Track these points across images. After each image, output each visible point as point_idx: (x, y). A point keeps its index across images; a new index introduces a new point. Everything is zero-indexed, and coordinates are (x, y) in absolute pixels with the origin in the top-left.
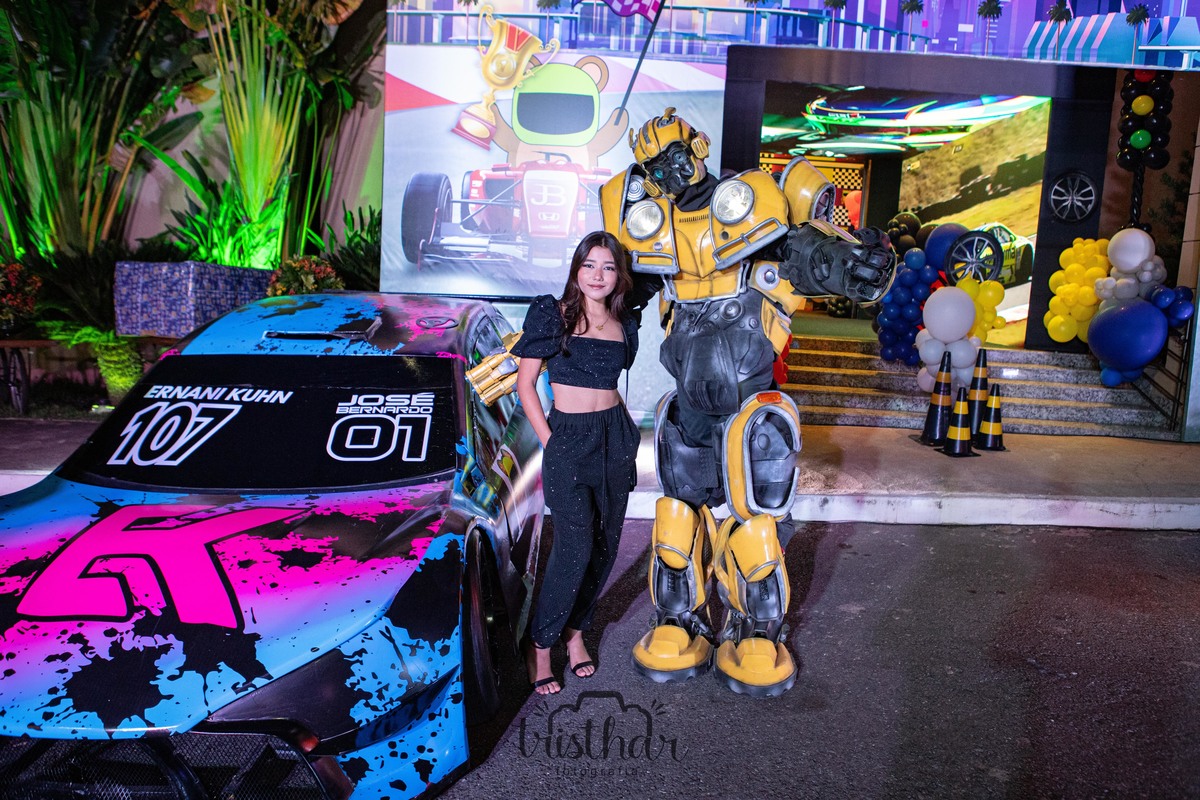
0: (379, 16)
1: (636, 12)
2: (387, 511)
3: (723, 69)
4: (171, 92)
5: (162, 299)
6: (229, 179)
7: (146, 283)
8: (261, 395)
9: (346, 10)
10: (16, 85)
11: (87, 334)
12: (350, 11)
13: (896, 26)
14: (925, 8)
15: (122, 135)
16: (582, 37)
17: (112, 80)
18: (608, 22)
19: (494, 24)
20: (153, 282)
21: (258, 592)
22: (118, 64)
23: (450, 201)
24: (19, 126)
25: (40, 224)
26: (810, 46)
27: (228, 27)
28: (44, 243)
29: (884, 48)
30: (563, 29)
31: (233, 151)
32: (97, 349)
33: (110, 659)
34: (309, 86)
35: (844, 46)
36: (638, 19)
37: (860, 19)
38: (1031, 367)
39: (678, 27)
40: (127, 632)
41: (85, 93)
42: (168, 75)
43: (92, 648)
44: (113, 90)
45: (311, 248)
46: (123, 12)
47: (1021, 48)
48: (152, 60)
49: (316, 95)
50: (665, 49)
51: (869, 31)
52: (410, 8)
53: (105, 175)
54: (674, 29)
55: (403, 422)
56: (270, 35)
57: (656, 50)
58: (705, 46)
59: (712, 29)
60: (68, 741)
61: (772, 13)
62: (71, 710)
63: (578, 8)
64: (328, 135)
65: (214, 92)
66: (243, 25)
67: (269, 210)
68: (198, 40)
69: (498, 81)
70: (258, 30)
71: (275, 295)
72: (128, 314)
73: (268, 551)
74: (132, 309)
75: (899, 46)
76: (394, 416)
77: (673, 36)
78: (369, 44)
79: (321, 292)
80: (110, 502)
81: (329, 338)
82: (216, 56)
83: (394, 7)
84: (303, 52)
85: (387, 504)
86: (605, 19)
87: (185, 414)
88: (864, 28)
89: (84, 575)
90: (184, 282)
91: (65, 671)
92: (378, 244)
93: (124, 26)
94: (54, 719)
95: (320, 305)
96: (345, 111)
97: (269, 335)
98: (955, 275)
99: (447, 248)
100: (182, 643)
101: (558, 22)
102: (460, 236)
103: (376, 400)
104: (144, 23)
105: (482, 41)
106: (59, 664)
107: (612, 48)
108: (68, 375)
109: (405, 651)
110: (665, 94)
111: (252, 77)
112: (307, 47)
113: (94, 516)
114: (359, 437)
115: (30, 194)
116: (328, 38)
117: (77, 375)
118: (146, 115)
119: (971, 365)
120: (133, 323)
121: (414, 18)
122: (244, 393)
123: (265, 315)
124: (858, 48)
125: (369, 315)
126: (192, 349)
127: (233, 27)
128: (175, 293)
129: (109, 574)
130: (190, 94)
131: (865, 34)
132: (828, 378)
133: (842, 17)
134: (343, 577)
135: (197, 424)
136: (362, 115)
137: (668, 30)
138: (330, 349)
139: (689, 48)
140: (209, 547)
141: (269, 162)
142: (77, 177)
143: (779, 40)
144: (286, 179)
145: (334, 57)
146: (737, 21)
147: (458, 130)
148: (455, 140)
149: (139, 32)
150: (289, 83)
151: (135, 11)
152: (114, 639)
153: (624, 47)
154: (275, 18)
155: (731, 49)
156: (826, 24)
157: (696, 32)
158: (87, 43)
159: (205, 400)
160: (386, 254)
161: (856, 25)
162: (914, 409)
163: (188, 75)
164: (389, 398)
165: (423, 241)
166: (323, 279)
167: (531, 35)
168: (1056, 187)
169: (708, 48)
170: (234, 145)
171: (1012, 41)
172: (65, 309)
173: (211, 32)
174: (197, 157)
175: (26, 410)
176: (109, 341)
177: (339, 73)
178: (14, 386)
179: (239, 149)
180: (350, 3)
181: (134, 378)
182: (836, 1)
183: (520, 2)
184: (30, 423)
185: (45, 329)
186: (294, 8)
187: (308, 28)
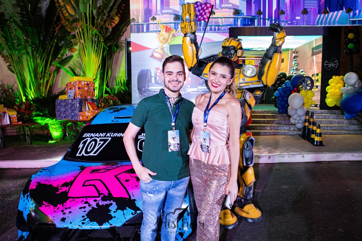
0: (123, 25)
1: (202, 20)
3: (228, 34)
4: (66, 50)
5: (70, 109)
7: (65, 105)
8: (116, 135)
9: (114, 24)
10: (23, 51)
11: (48, 121)
12: (115, 24)
13: (277, 19)
14: (286, 13)
15: (52, 63)
17: (48, 48)
19: (161, 26)
21: (133, 188)
22: (50, 43)
23: (151, 77)
24: (23, 62)
25: (29, 90)
26: (253, 26)
28: (31, 95)
31: (83, 66)
32: (49, 125)
33: (97, 208)
34: (104, 46)
35: (263, 25)
36: (203, 22)
37: (267, 17)
38: (323, 115)
39: (214, 23)
40: (100, 200)
41: (41, 52)
42: (63, 45)
43: (91, 205)
44: (49, 50)
46: (51, 29)
47: (315, 23)
48: (59, 41)
49: (106, 48)
50: (211, 30)
51: (270, 21)
52: (137, 23)
53: (49, 75)
56: (93, 32)
57: (208, 30)
58: (222, 28)
59: (224, 23)
60: (89, 230)
61: (241, 18)
62: (89, 222)
64: (109, 60)
65: (77, 49)
66: (85, 30)
68: (72, 35)
69: (163, 42)
70: (89, 31)
72: (60, 114)
73: (132, 177)
74: (61, 113)
77: (213, 26)
78: (120, 33)
80: (82, 166)
82: (78, 39)
83: (132, 23)
84: (103, 36)
87: (96, 141)
88: (268, 20)
89: (84, 185)
90: (76, 104)
91: (85, 211)
93: (52, 33)
94: (85, 224)
96: (114, 52)
97: (114, 118)
98: (299, 89)
99: (151, 90)
100: (115, 203)
102: (155, 86)
104: (57, 31)
105: (158, 31)
106: (83, 210)
108: (39, 133)
110: (212, 42)
111: (88, 44)
112: (104, 35)
113: (80, 170)
115: (26, 81)
116: (109, 32)
118: (59, 57)
119: (304, 115)
120: (61, 117)
121: (138, 25)
122: (111, 134)
123: (111, 112)
124: (267, 26)
126: (94, 123)
127: (82, 31)
128: (73, 108)
129: (91, 185)
130: (71, 50)
131: (269, 22)
132: (263, 122)
133: (262, 17)
136: (119, 53)
137: (211, 24)
139: (218, 29)
140: (116, 176)
141: (94, 68)
142: (39, 75)
143: (244, 25)
144: (99, 73)
145: (111, 37)
146: (231, 20)
147: (152, 56)
148: (152, 59)
149: (56, 34)
150: (99, 45)
151: (54, 28)
152: (97, 202)
154: (95, 27)
155: (229, 28)
156: (257, 19)
157: (220, 24)
158: (42, 38)
159: (100, 137)
160: (133, 93)
161: (266, 19)
162: (289, 129)
163: (69, 44)
165: (144, 88)
166: (115, 101)
167: (172, 28)
168: (326, 61)
169: (223, 29)
170: (83, 64)
171: (312, 21)
172: (41, 114)
173: (76, 32)
174: (72, 68)
175: (31, 143)
176: (54, 122)
177: (113, 42)
178: (27, 136)
179: (85, 65)
180: (115, 22)
181: (60, 132)
182: (259, 13)
183: (169, 19)
184: (33, 147)
185: (36, 119)
186: (100, 24)
187: (104, 30)
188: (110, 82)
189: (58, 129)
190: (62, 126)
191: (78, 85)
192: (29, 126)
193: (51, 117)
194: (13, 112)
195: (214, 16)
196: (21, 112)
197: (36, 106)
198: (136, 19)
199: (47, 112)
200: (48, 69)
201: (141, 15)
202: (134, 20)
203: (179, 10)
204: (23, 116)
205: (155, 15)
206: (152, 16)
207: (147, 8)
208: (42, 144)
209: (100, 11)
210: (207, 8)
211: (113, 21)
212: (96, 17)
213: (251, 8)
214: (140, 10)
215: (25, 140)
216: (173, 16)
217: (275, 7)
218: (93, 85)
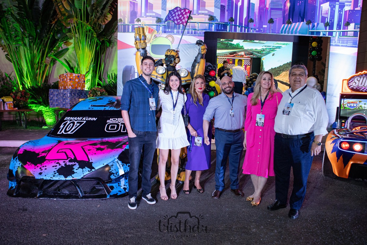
0: (116, 22)
2: (118, 141)
3: (203, 37)
4: (61, 44)
5: (61, 98)
6: (76, 66)
7: (57, 94)
8: (90, 119)
10: (20, 43)
11: (42, 108)
12: (108, 21)
13: (247, 26)
14: (254, 21)
15: (48, 55)
16: (167, 30)
17: (45, 40)
18: (174, 26)
20: (59, 94)
21: (92, 155)
22: (47, 36)
23: (134, 72)
25: (26, 79)
26: (225, 31)
27: (76, 26)
28: (27, 84)
29: (244, 32)
30: (162, 28)
32: (43, 112)
33: (65, 166)
34: (98, 41)
35: (234, 31)
36: (181, 25)
37: (238, 24)
39: (191, 27)
40: (67, 162)
41: (38, 44)
42: (59, 38)
43: (61, 165)
44: (45, 43)
45: (99, 84)
46: (48, 22)
47: (279, 31)
48: (55, 34)
49: (99, 43)
52: (123, 23)
53: (44, 66)
54: (190, 28)
55: (121, 124)
56: (87, 28)
57: (186, 33)
58: (198, 32)
59: (200, 28)
61: (215, 23)
62: (58, 175)
63: (166, 23)
64: (102, 54)
65: (72, 43)
66: (80, 26)
67: (87, 74)
68: (68, 29)
70: (84, 27)
71: (90, 97)
72: (52, 102)
73: (94, 148)
74: (53, 101)
75: (248, 31)
76: (119, 123)
77: (190, 29)
78: (113, 29)
79: (102, 96)
80: (60, 140)
81: (105, 106)
82: (72, 33)
83: (120, 23)
84: (96, 33)
85: (118, 140)
86: (173, 25)
87: (74, 123)
88: (239, 26)
89: (58, 152)
90: (67, 94)
91: (56, 168)
92: (117, 82)
93: (48, 26)
94: (55, 176)
95: (102, 99)
96: (107, 47)
97: (91, 106)
100: (78, 164)
101: (161, 26)
103: (116, 119)
104: (53, 25)
107: (175, 33)
108: (34, 119)
109: (121, 166)
110: (189, 44)
111: (82, 39)
112: (97, 31)
113: (57, 143)
114: (112, 127)
115: (23, 71)
116: (102, 28)
117: (37, 119)
118: (54, 50)
120: (54, 105)
121: (125, 26)
122: (86, 118)
123: (90, 101)
124: (237, 32)
125: (114, 101)
126: (74, 109)
127: (77, 26)
128: (65, 97)
129: (63, 152)
130: (66, 44)
131: (239, 28)
133: (233, 24)
134: (109, 152)
135: (76, 125)
136: (112, 48)
138: (105, 109)
139: (194, 32)
140: (82, 147)
141: (87, 62)
142: (36, 66)
143: (217, 30)
144: (92, 66)
145: (104, 33)
146: (206, 25)
149: (52, 27)
150: (92, 41)
151: (51, 22)
152: (65, 163)
153: (178, 33)
154: (88, 23)
155: (205, 32)
156: (229, 26)
157: (196, 28)
158: (39, 31)
159: (78, 120)
160: (118, 86)
161: (237, 26)
163: (65, 38)
164: (118, 119)
166: (102, 93)
167: (154, 30)
170: (78, 57)
171: (277, 29)
172: (36, 102)
173: (71, 27)
174: (67, 60)
175: (26, 128)
176: (47, 110)
177: (105, 37)
178: (23, 121)
179: (79, 58)
180: (108, 19)
181: (53, 119)
182: (231, 20)
183: (152, 21)
184: (28, 131)
185: (31, 106)
186: (93, 21)
187: (97, 25)
188: (103, 75)
189: (51, 116)
190: (55, 113)
191: (70, 77)
192: (25, 112)
193: (45, 104)
194: (9, 99)
195: (191, 21)
196: (17, 99)
197: (30, 94)
198: (123, 20)
199: (41, 100)
200: (44, 60)
201: (127, 16)
202: (121, 20)
203: (161, 14)
204: (19, 103)
205: (140, 17)
206: (137, 18)
207: (133, 10)
208: (37, 128)
209: (94, 8)
210: (186, 13)
211: (106, 18)
212: (90, 14)
213: (224, 16)
214: (126, 11)
215: (21, 125)
216: (156, 19)
217: (245, 16)
218: (83, 78)
